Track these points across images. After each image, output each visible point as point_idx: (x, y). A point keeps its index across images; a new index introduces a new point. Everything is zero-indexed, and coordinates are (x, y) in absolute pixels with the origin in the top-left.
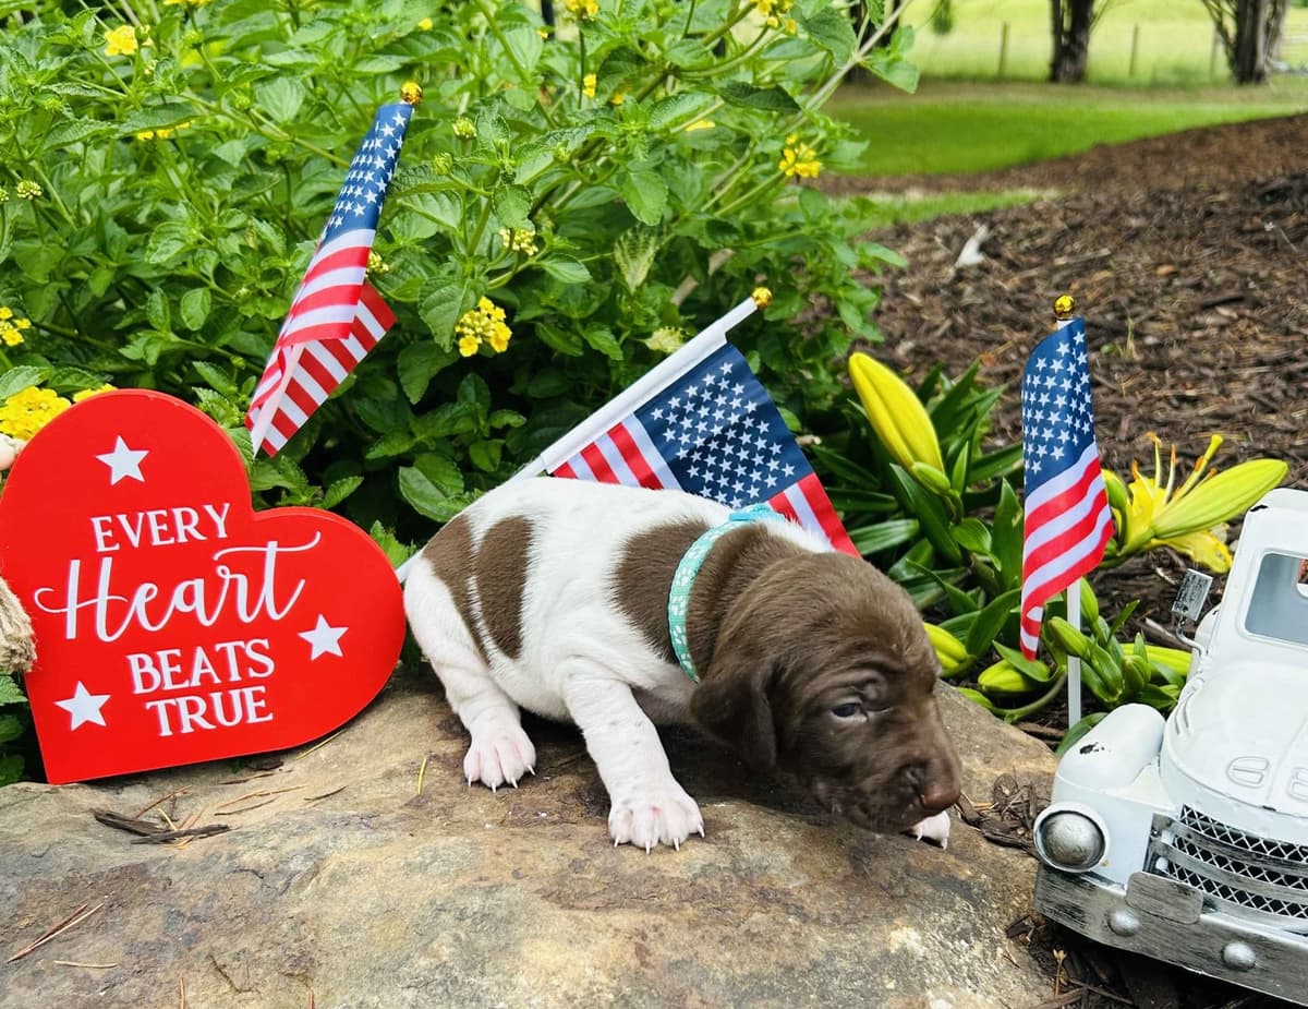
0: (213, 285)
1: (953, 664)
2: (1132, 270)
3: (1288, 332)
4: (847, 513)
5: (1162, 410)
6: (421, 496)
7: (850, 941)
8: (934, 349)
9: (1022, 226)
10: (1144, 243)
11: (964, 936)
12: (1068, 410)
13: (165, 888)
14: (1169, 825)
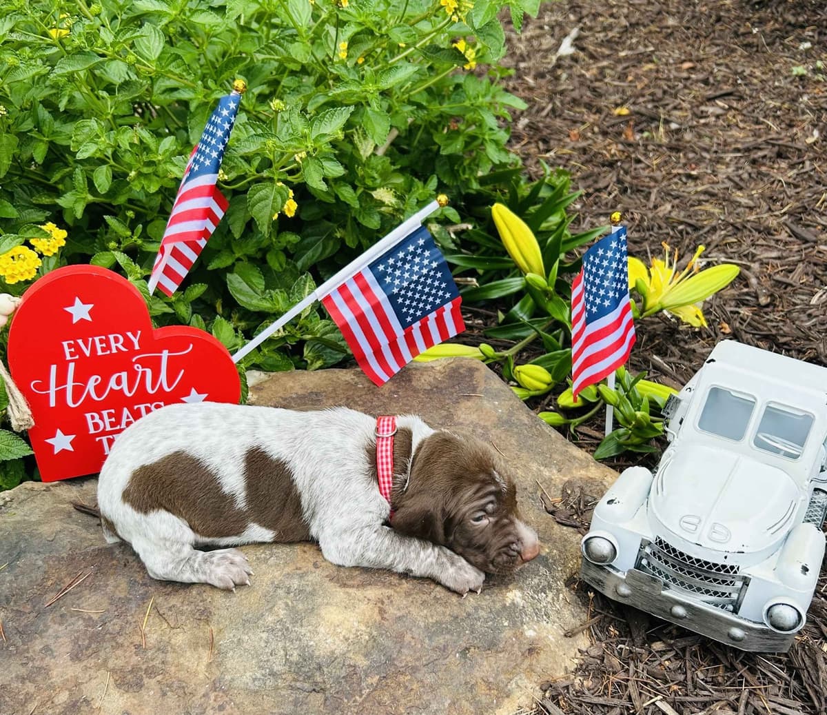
0: (112, 162)
1: (544, 386)
2: (667, 64)
3: (757, 122)
5: (676, 184)
6: (240, 292)
7: (486, 600)
8: (541, 125)
9: (601, 19)
10: (676, 41)
11: (543, 590)
12: (614, 279)
13: (125, 565)
14: (649, 545)
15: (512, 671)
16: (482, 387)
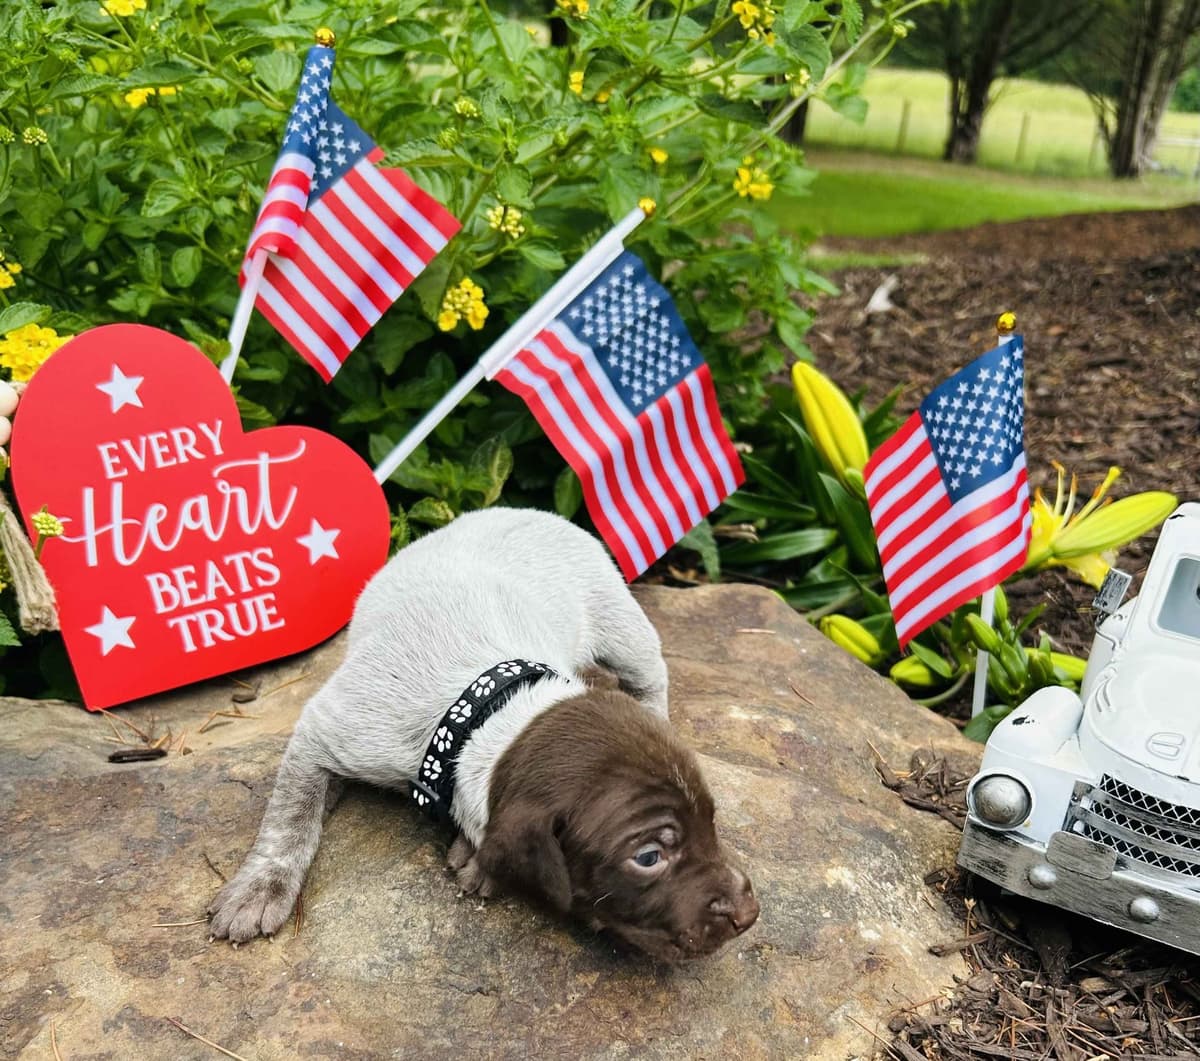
0: (203, 245)
2: (1026, 328)
4: (769, 520)
5: (1051, 452)
7: (792, 875)
8: (845, 384)
9: (926, 281)
10: (1036, 305)
11: (889, 878)
12: (1006, 419)
13: (157, 794)
14: (1089, 792)
15: (839, 994)
16: (774, 618)
